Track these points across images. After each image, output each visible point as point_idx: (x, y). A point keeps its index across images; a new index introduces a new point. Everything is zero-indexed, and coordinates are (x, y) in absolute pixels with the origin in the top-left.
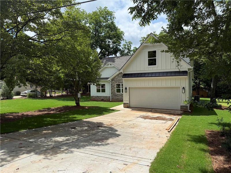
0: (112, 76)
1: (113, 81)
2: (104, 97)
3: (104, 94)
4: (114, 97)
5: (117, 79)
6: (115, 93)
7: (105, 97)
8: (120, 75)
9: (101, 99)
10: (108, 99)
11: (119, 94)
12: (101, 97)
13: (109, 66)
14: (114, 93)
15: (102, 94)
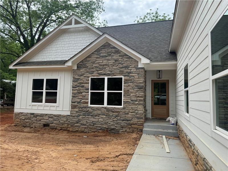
0: (80, 52)
1: (83, 70)
2: (50, 116)
3: (52, 108)
4: (80, 117)
5: (94, 63)
6: (85, 105)
7: (55, 116)
8: (103, 51)
9: (43, 122)
10: (63, 124)
11: (98, 109)
12: (42, 115)
13: (73, 26)
14: (83, 105)
15: (48, 108)
